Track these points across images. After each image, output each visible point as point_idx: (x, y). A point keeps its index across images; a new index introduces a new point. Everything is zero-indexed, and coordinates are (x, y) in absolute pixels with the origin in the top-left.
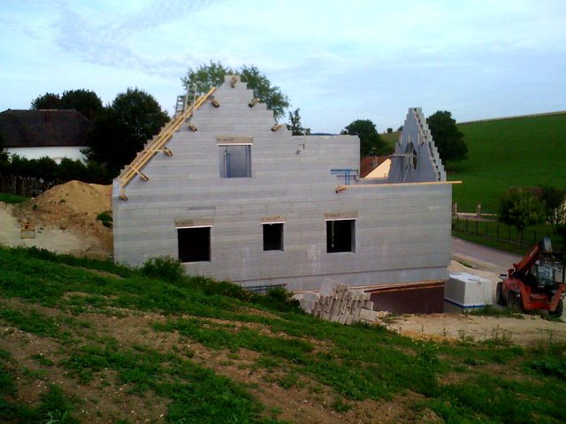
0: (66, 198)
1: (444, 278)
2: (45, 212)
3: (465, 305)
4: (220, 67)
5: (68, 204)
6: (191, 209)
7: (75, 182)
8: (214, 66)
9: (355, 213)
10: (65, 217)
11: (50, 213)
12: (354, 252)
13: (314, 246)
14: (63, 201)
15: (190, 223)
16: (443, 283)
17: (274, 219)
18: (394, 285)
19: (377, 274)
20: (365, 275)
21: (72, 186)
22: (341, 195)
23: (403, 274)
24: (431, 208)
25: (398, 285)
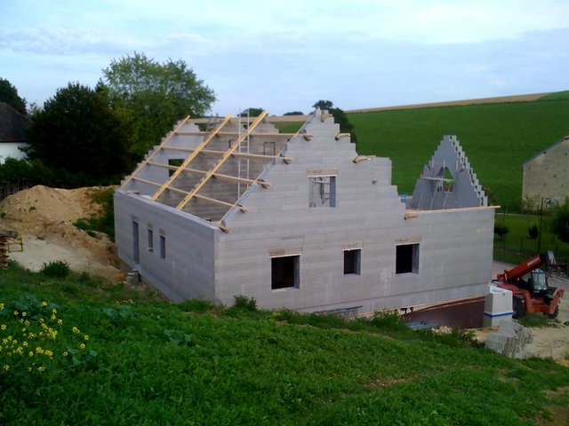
0: (36, 205)
1: (486, 293)
2: (14, 220)
3: (493, 314)
4: (145, 58)
5: (39, 212)
6: (283, 238)
7: (40, 187)
8: (138, 57)
9: (420, 238)
10: (38, 225)
11: (21, 221)
12: (417, 273)
13: (386, 269)
14: (33, 208)
15: (283, 252)
16: (484, 297)
17: (354, 246)
18: (446, 302)
19: (434, 292)
20: (425, 293)
21: (39, 192)
22: (409, 221)
23: (455, 291)
24: (478, 231)
25: (450, 301)
